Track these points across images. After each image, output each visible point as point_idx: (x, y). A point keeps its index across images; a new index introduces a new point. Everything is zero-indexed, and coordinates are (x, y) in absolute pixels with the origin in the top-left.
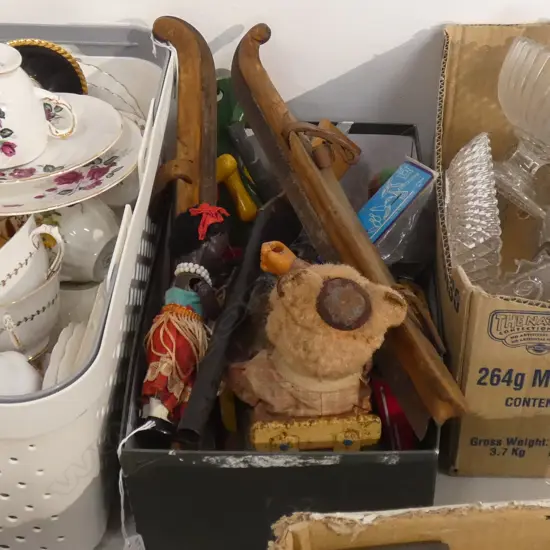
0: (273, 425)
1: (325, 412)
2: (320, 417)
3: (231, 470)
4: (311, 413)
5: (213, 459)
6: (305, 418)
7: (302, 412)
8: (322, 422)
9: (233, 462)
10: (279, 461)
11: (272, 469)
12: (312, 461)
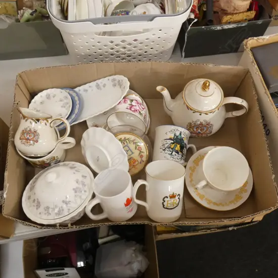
0: (229, 16)
1: (241, 11)
2: (240, 13)
3: (218, 30)
4: (238, 12)
5: (213, 28)
6: (236, 13)
7: (235, 12)
8: (242, 14)
9: (219, 28)
10: (231, 26)
11: (229, 29)
12: (239, 25)
